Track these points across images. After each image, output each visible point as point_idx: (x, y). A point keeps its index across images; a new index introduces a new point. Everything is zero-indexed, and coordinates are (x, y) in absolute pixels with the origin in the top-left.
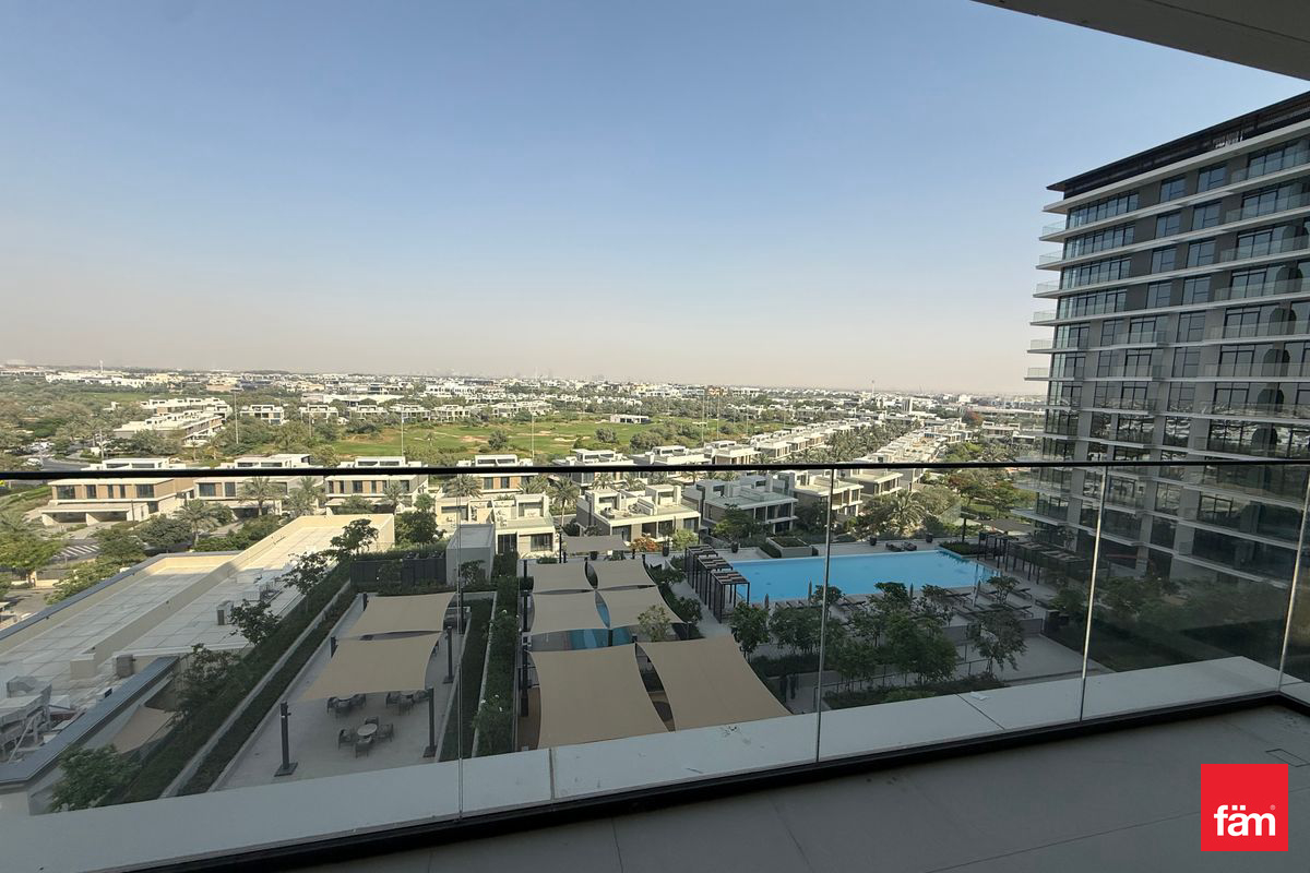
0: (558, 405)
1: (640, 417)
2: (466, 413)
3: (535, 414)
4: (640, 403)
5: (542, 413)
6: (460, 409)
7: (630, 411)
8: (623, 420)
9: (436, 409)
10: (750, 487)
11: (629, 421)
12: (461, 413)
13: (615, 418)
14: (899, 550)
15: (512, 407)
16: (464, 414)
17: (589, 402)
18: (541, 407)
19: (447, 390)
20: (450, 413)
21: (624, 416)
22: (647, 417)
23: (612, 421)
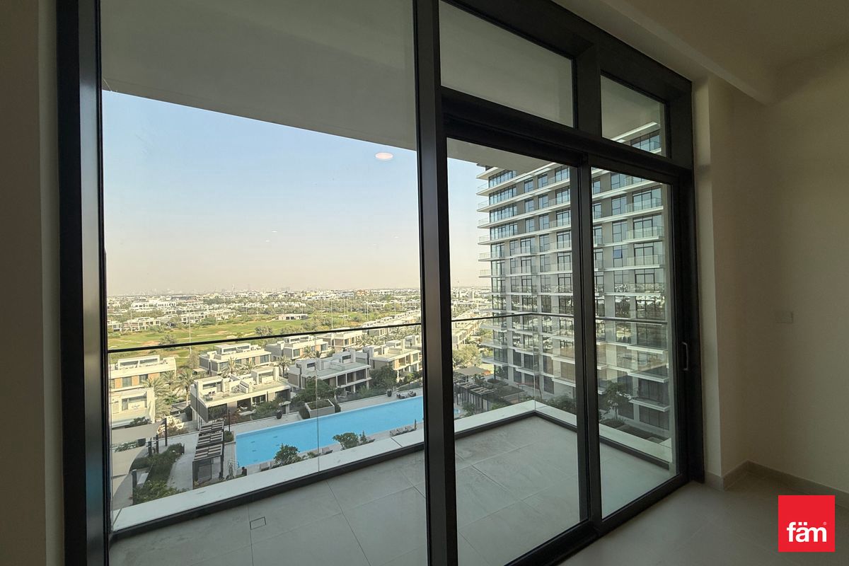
0: (240, 310)
1: (301, 315)
2: (157, 322)
3: (220, 319)
4: (304, 305)
5: (226, 317)
6: (152, 319)
7: (296, 311)
8: (288, 318)
9: (128, 321)
10: (338, 361)
11: (292, 318)
12: (152, 323)
13: (282, 317)
14: (403, 398)
15: (200, 315)
16: (154, 324)
17: (266, 307)
18: (225, 313)
19: (151, 306)
20: (141, 324)
21: (288, 315)
22: (306, 315)
23: (280, 319)
